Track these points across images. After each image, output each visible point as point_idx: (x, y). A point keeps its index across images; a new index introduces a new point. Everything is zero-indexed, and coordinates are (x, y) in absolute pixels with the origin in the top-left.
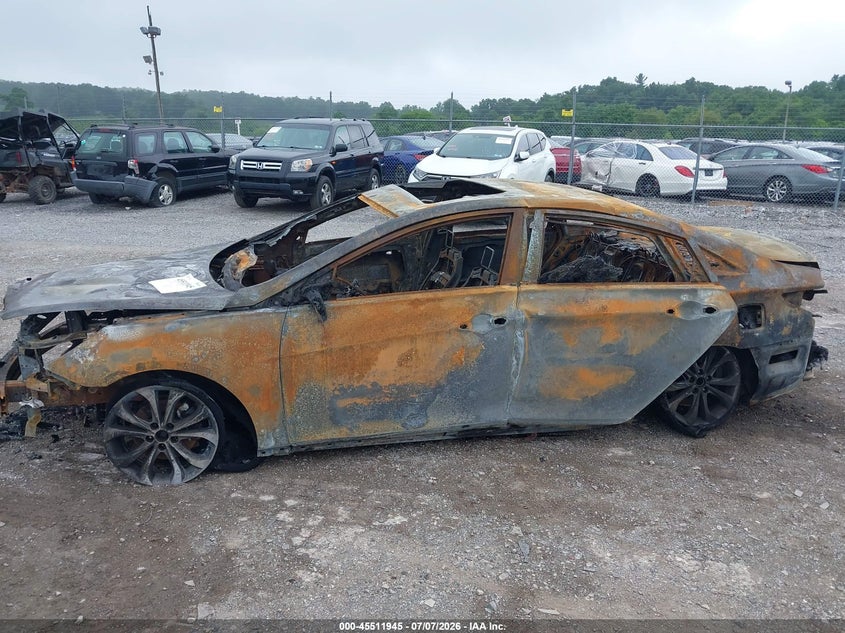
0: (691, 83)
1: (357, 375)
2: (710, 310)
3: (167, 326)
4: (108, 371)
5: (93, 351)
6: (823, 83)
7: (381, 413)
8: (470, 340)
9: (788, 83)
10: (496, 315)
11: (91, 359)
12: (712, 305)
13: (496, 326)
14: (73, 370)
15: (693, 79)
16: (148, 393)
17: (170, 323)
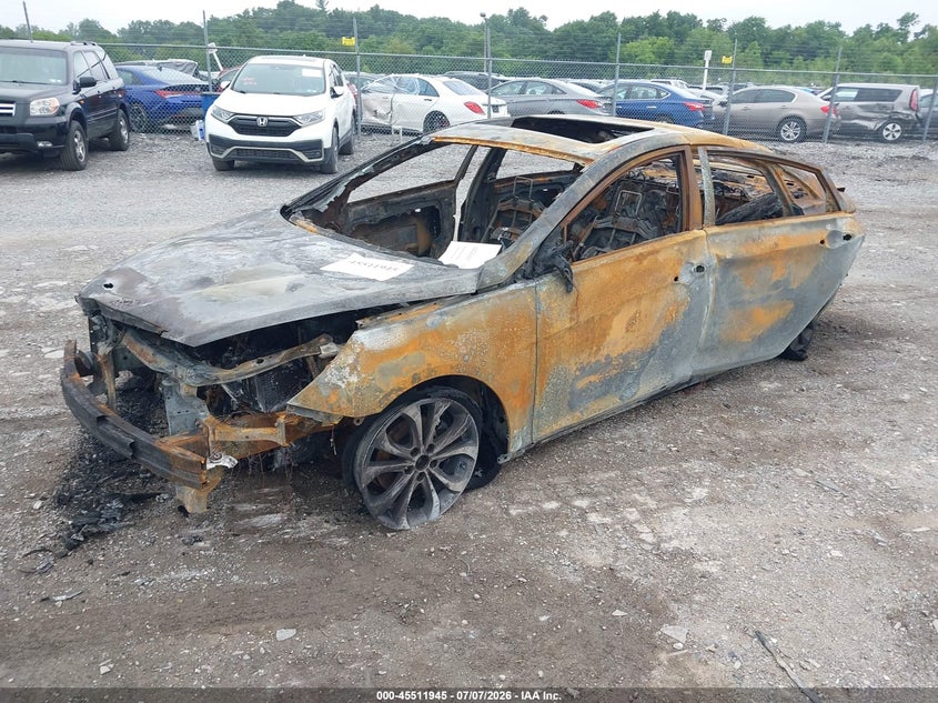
0: (375, 11)
1: (595, 348)
2: (848, 237)
3: (429, 322)
4: (381, 391)
5: (353, 368)
6: (501, 17)
7: (607, 387)
8: (681, 293)
9: (483, 16)
10: (696, 262)
11: (354, 379)
12: (850, 233)
13: (697, 274)
14: (333, 399)
15: (377, 6)
16: (413, 412)
17: (431, 317)
